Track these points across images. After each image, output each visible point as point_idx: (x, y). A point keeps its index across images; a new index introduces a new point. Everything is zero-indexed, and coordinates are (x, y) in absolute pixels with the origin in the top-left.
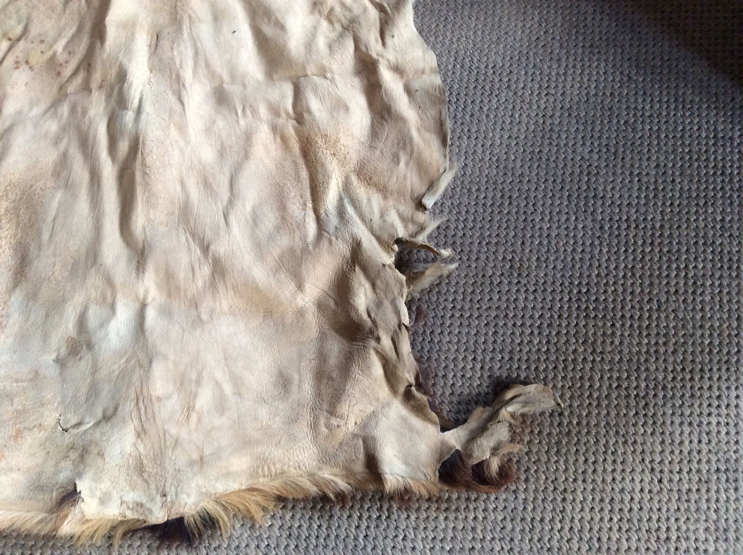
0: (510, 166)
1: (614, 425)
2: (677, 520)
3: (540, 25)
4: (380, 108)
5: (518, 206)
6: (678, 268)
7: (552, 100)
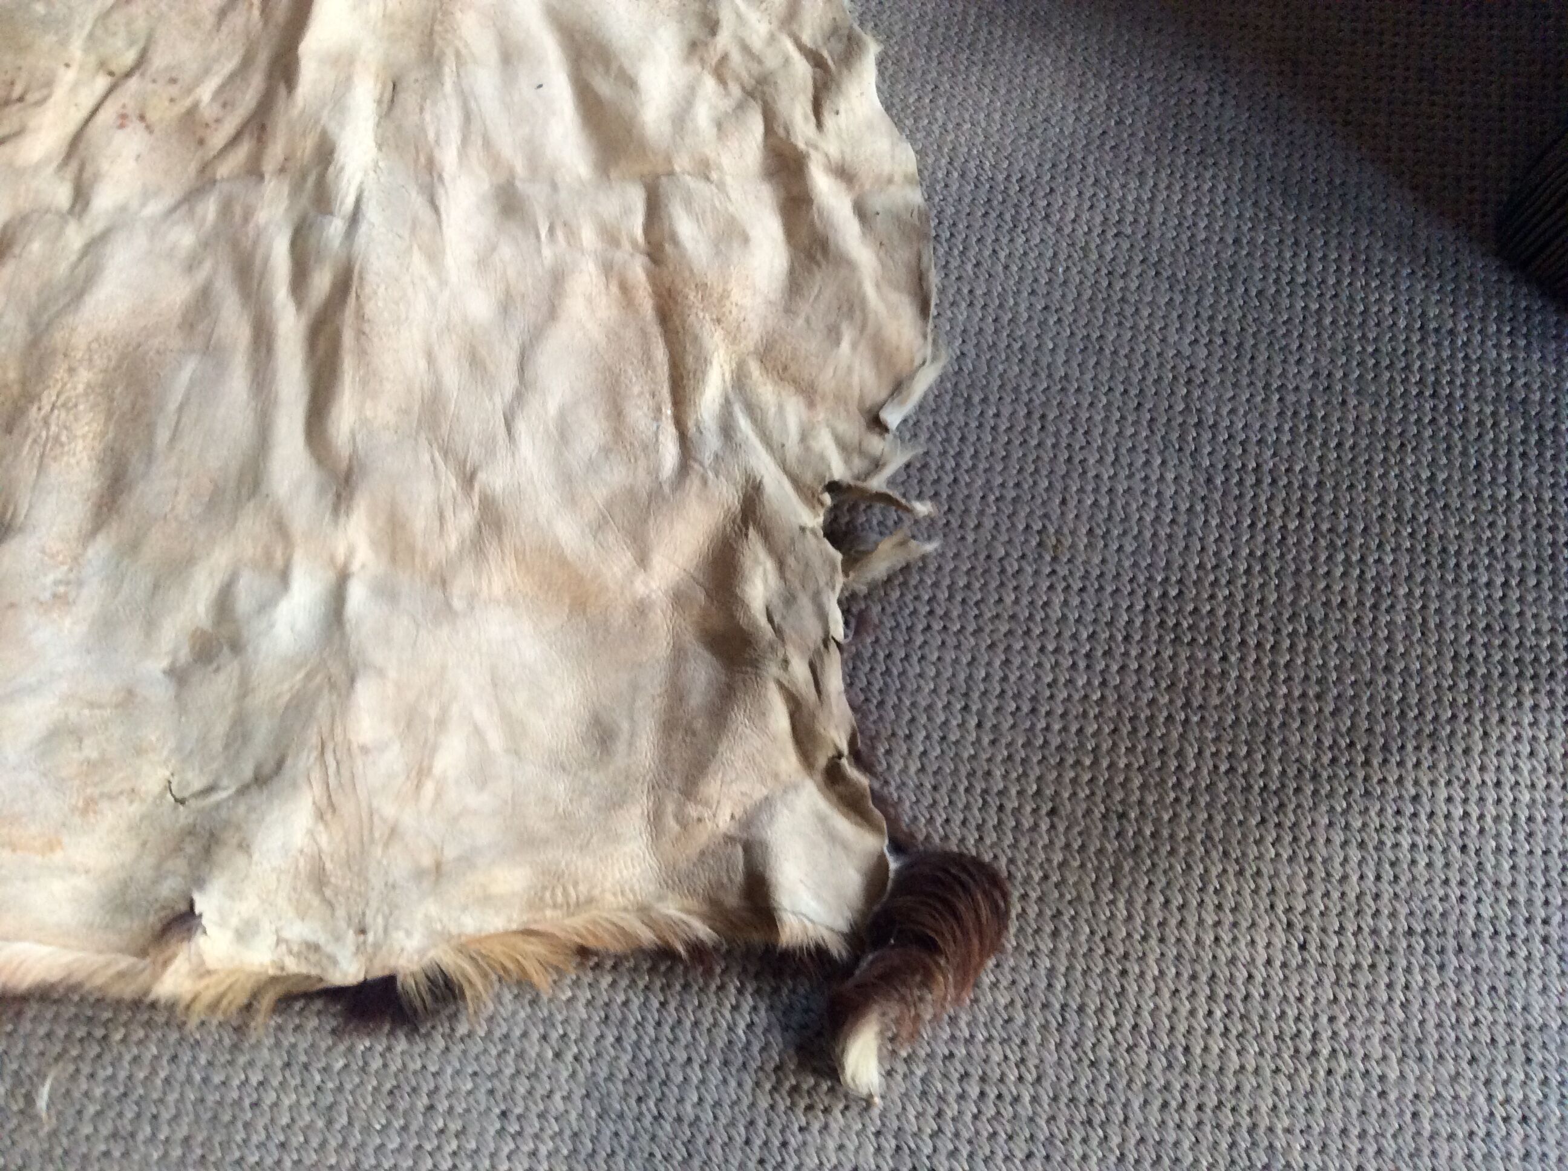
0: (1045, 360)
1: (1220, 841)
2: (1332, 1019)
3: (1108, 108)
4: (807, 242)
5: (1057, 433)
6: (1347, 559)
7: (1126, 245)
